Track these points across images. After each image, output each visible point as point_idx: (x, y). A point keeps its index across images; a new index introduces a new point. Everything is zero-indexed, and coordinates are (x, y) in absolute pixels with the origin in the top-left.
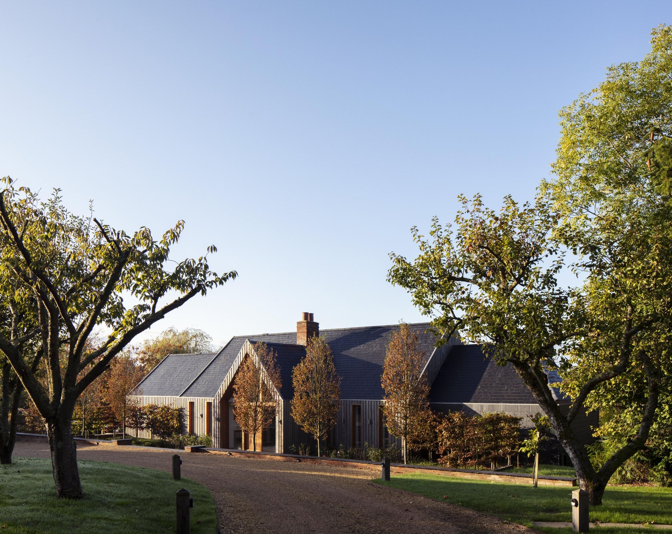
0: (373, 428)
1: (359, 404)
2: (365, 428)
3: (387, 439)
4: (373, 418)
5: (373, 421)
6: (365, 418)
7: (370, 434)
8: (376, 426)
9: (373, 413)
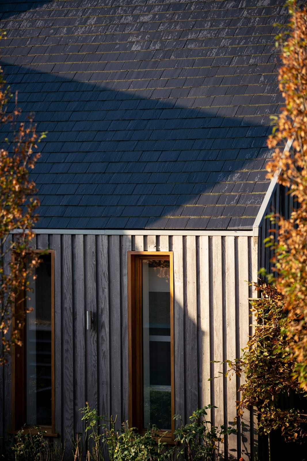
0: (105, 347)
1: (42, 249)
2: (69, 347)
3: (163, 388)
4: (104, 304)
5: (105, 318)
6: (68, 304)
7: (92, 369)
8: (116, 338)
9: (104, 283)
